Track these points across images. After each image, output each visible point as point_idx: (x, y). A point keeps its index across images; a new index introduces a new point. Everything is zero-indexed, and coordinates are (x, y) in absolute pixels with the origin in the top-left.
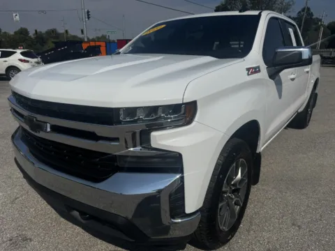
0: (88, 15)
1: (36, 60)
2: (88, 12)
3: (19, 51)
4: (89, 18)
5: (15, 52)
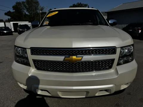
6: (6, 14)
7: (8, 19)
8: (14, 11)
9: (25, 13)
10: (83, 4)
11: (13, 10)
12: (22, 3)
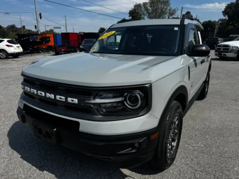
0: (40, 16)
1: (17, 45)
2: (40, 14)
3: (6, 40)
4: (41, 18)
5: (3, 41)
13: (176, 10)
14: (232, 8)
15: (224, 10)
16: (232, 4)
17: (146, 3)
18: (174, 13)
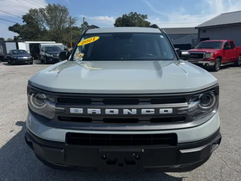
6: (11, 29)
7: (15, 37)
8: (25, 23)
9: (44, 28)
10: (140, 15)
11: (23, 22)
12: (40, 11)
13: (76, 19)
14: (120, 22)
15: (115, 23)
16: (120, 18)
17: (43, 9)
18: (75, 22)
